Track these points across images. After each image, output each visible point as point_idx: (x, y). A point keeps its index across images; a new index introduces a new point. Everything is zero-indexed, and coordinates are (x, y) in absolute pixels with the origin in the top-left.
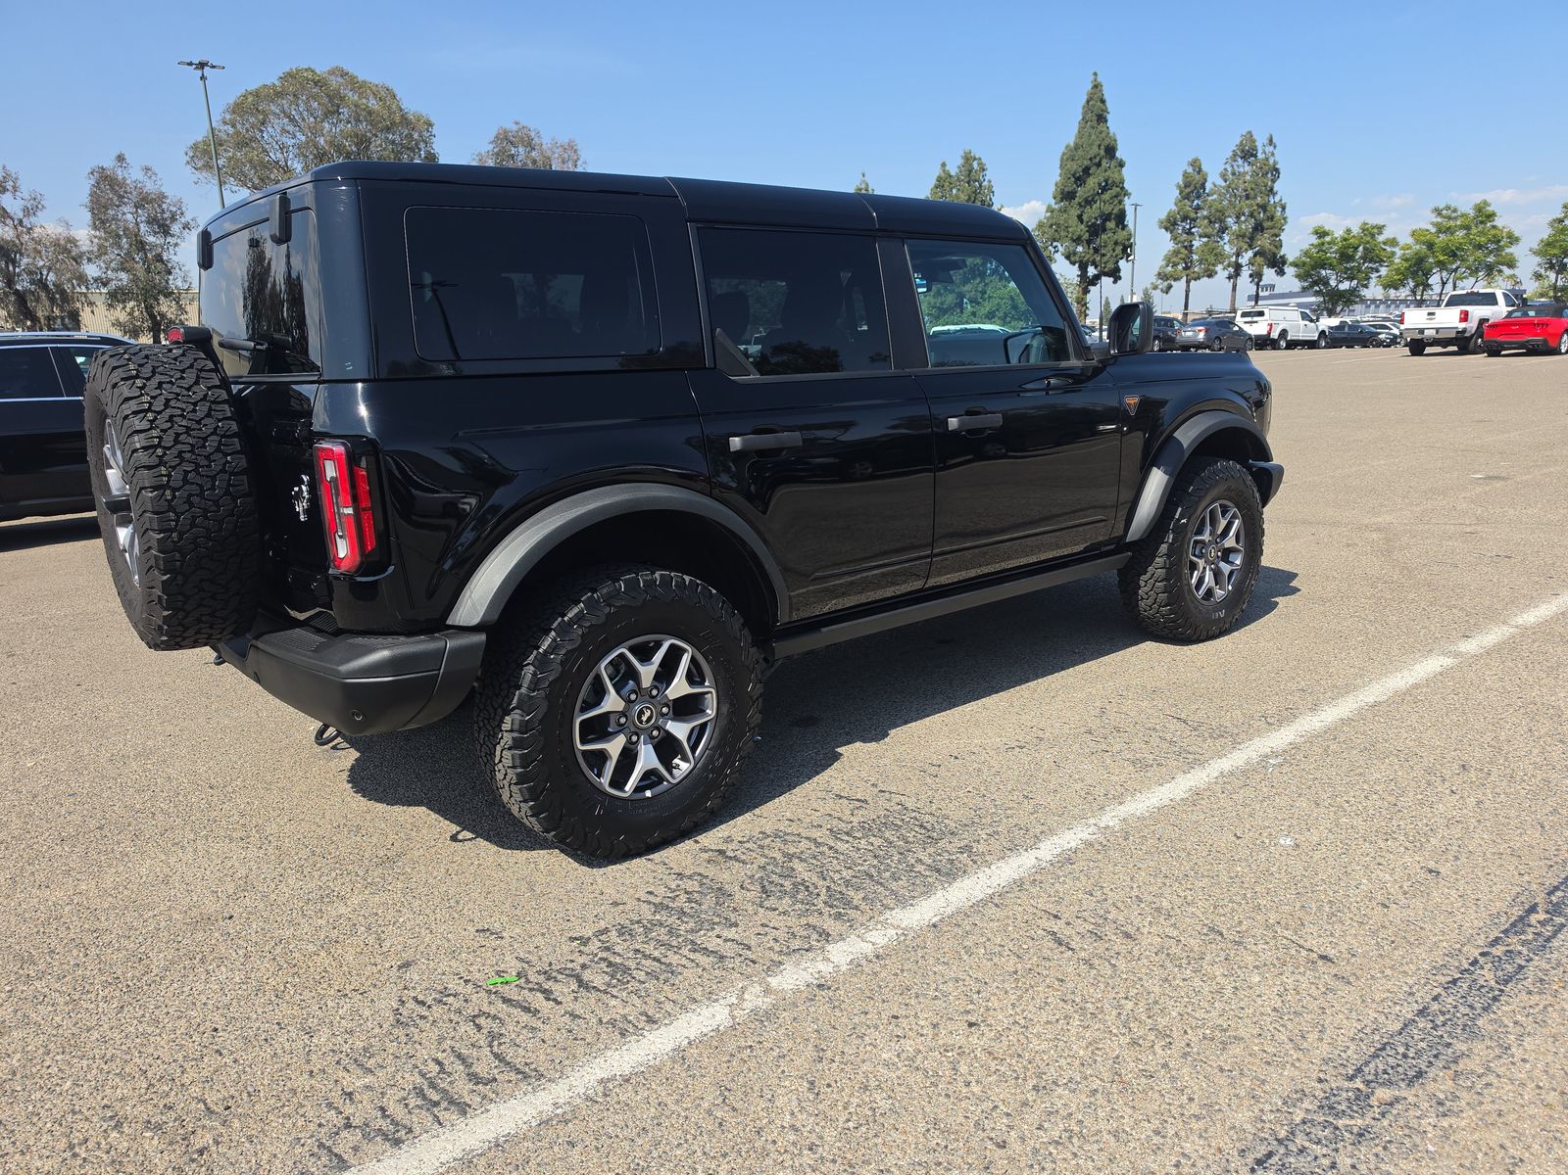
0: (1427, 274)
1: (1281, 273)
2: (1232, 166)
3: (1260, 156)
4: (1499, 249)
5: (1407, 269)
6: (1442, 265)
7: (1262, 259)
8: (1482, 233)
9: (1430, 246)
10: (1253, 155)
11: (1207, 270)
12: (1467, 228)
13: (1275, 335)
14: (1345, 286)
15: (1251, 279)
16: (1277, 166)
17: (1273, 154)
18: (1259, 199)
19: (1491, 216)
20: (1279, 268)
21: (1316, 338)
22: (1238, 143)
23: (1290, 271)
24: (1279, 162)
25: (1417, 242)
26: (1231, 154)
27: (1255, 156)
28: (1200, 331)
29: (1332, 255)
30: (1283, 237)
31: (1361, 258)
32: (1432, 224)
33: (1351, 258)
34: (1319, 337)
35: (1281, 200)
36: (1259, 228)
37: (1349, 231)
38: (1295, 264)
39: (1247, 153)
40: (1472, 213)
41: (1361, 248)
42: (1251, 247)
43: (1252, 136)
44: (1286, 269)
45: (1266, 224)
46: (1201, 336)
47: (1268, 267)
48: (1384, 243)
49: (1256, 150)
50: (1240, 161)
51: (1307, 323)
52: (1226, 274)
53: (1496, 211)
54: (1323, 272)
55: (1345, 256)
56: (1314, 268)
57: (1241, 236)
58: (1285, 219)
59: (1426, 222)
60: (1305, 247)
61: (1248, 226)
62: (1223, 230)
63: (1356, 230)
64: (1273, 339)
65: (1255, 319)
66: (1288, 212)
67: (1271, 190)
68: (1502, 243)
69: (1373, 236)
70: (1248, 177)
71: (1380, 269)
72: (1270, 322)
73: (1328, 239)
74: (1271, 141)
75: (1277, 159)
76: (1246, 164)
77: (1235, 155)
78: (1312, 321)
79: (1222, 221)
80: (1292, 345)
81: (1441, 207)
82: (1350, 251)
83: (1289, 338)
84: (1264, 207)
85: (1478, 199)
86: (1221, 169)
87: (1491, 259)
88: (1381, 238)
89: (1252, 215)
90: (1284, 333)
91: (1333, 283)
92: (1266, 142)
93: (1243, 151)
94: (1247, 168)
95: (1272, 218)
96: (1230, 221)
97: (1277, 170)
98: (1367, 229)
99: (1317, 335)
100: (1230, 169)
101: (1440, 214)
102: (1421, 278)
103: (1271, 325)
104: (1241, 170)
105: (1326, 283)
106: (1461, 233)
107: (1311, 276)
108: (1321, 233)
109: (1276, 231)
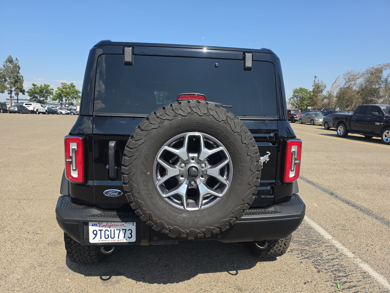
0: (62, 98)
1: (24, 94)
2: (6, 64)
3: (14, 63)
4: (77, 94)
5: (58, 96)
6: (65, 96)
7: (19, 90)
8: (73, 90)
9: (62, 91)
10: (12, 62)
11: (2, 91)
12: (69, 88)
13: (35, 110)
14: (42, 99)
15: (15, 95)
16: (19, 66)
17: (18, 63)
18: (15, 74)
19: (74, 86)
20: (23, 92)
21: (45, 112)
22: (7, 58)
23: (26, 94)
24: (20, 65)
25: (59, 90)
26: (5, 61)
27: (13, 62)
28: (16, 108)
29: (38, 91)
30: (23, 85)
31: (45, 92)
32: (62, 86)
33: (42, 92)
34: (46, 111)
35: (21, 75)
36: (16, 82)
37: (41, 85)
38: (27, 92)
39: (10, 61)
40: (70, 85)
41: (45, 90)
42: (15, 86)
43: (11, 57)
44: (25, 93)
45: (18, 81)
46: (16, 109)
47: (20, 92)
48: (51, 89)
49: (13, 61)
50: (9, 63)
51: (43, 108)
52: (8, 92)
53: (75, 86)
54: (36, 95)
55: (41, 91)
56: (33, 94)
57: (11, 83)
58: (23, 80)
59: (60, 86)
60: (30, 88)
61: (13, 80)
62: (6, 80)
63: (43, 86)
64: (35, 111)
65: (29, 106)
66: (24, 78)
67: (18, 72)
68: (77, 93)
69: (47, 87)
70: (11, 68)
71: (50, 95)
72: (34, 107)
73: (36, 87)
74: (17, 59)
75: (19, 64)
76: (10, 64)
77: (7, 61)
78: (44, 107)
79: (4, 78)
80: (39, 113)
81: (63, 83)
82: (42, 90)
83: (39, 111)
84: (17, 76)
85: (71, 82)
86: (3, 64)
87: (76, 96)
88: (49, 88)
89: (14, 78)
90: (37, 110)
91: (39, 98)
92: (15, 59)
93: (9, 60)
94: (11, 65)
95: (20, 79)
96: (7, 79)
97: (19, 67)
98: (46, 86)
99: (45, 111)
100: (6, 65)
101: (63, 84)
102: (61, 99)
103: (34, 108)
104: (9, 65)
105: (37, 98)
106: (68, 89)
107: (32, 96)
108: (34, 85)
109: (21, 83)
